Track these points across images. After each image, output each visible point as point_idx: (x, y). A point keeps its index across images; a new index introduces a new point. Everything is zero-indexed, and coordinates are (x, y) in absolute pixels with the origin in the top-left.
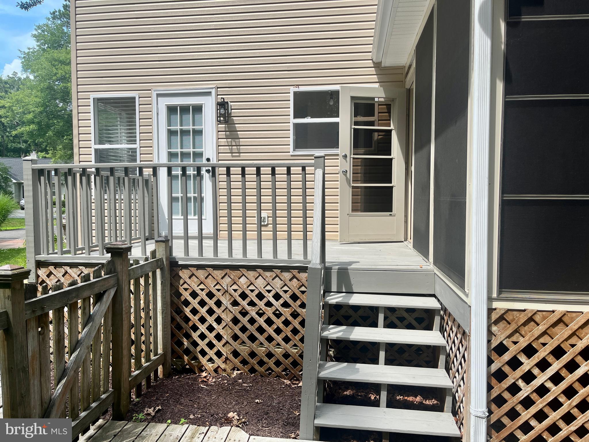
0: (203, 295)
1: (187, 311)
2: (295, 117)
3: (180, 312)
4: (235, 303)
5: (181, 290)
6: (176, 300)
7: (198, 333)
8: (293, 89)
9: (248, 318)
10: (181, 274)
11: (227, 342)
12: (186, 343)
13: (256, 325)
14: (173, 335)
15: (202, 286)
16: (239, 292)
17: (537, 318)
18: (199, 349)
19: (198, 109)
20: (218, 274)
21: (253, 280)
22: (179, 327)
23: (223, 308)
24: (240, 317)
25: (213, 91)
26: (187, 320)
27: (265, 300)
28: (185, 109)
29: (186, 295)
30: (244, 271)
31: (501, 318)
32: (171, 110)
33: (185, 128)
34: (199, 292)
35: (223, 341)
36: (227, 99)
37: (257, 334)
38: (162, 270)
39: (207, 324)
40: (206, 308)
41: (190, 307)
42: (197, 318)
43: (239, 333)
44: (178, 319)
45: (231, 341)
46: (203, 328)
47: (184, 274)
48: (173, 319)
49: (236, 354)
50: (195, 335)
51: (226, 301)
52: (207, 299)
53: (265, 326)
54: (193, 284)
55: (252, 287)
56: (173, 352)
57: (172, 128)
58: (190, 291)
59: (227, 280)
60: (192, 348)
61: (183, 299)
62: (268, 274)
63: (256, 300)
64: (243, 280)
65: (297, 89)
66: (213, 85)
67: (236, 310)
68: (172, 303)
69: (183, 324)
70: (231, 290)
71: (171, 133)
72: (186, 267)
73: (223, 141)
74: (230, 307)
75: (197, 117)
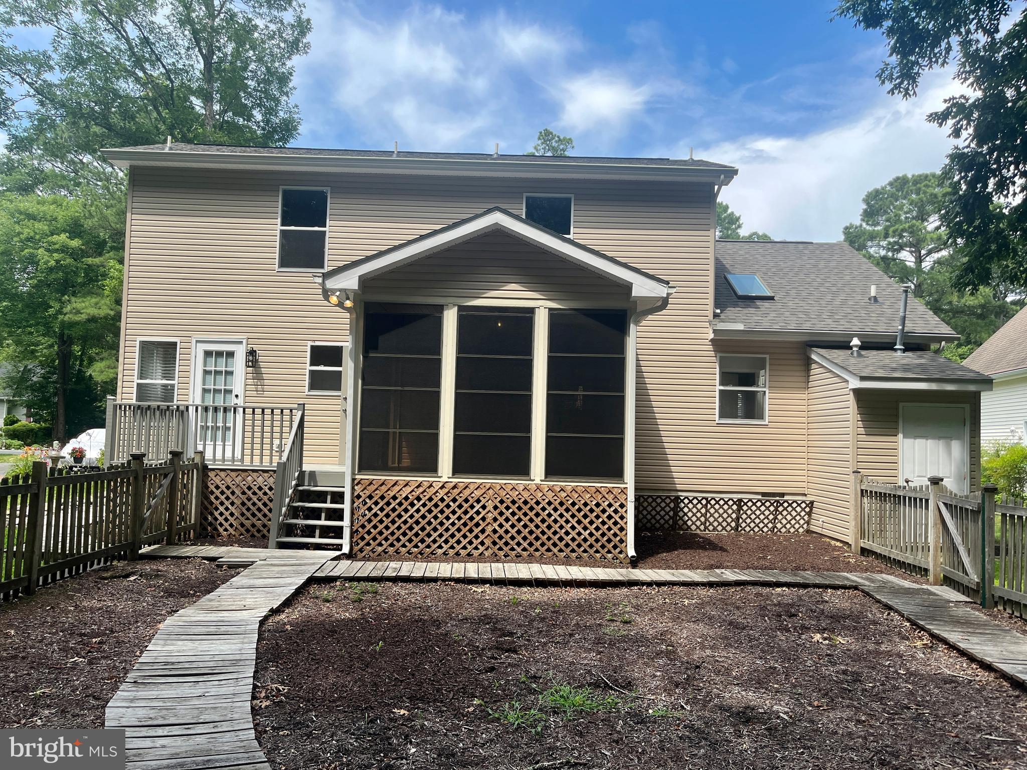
0: (223, 488)
1: (212, 498)
2: (311, 365)
3: (208, 498)
4: (244, 493)
5: (209, 484)
6: (205, 490)
7: (219, 512)
8: (310, 343)
9: (251, 502)
10: (209, 474)
11: (237, 518)
12: (210, 518)
13: (256, 507)
14: (202, 513)
15: (223, 482)
16: (247, 486)
17: (374, 482)
18: (218, 522)
19: (231, 354)
20: (233, 474)
21: (256, 478)
22: (206, 508)
23: (235, 496)
24: (246, 501)
25: (244, 341)
26: (212, 503)
27: (263, 491)
28: (219, 354)
29: (212, 488)
30: (251, 473)
31: (359, 483)
32: (208, 354)
33: (218, 369)
34: (220, 485)
35: (235, 517)
36: (255, 347)
37: (257, 513)
38: (197, 470)
39: (224, 506)
40: (225, 496)
41: (214, 495)
42: (218, 502)
43: (245, 512)
44: (206, 503)
45: (240, 517)
46: (222, 509)
47: (212, 474)
48: (202, 503)
49: (242, 525)
50: (216, 514)
51: (238, 492)
52: (225, 490)
53: (262, 507)
54: (217, 481)
55: (255, 483)
56: (201, 524)
57: (208, 369)
58: (215, 485)
59: (240, 478)
60: (213, 522)
61: (210, 490)
62: (266, 475)
63: (257, 491)
64: (250, 478)
65: (313, 344)
66: (245, 336)
67: (244, 497)
68: (203, 492)
69: (209, 506)
70: (241, 485)
71: (206, 373)
72: (213, 470)
73: (250, 382)
74: (240, 495)
75: (229, 360)
